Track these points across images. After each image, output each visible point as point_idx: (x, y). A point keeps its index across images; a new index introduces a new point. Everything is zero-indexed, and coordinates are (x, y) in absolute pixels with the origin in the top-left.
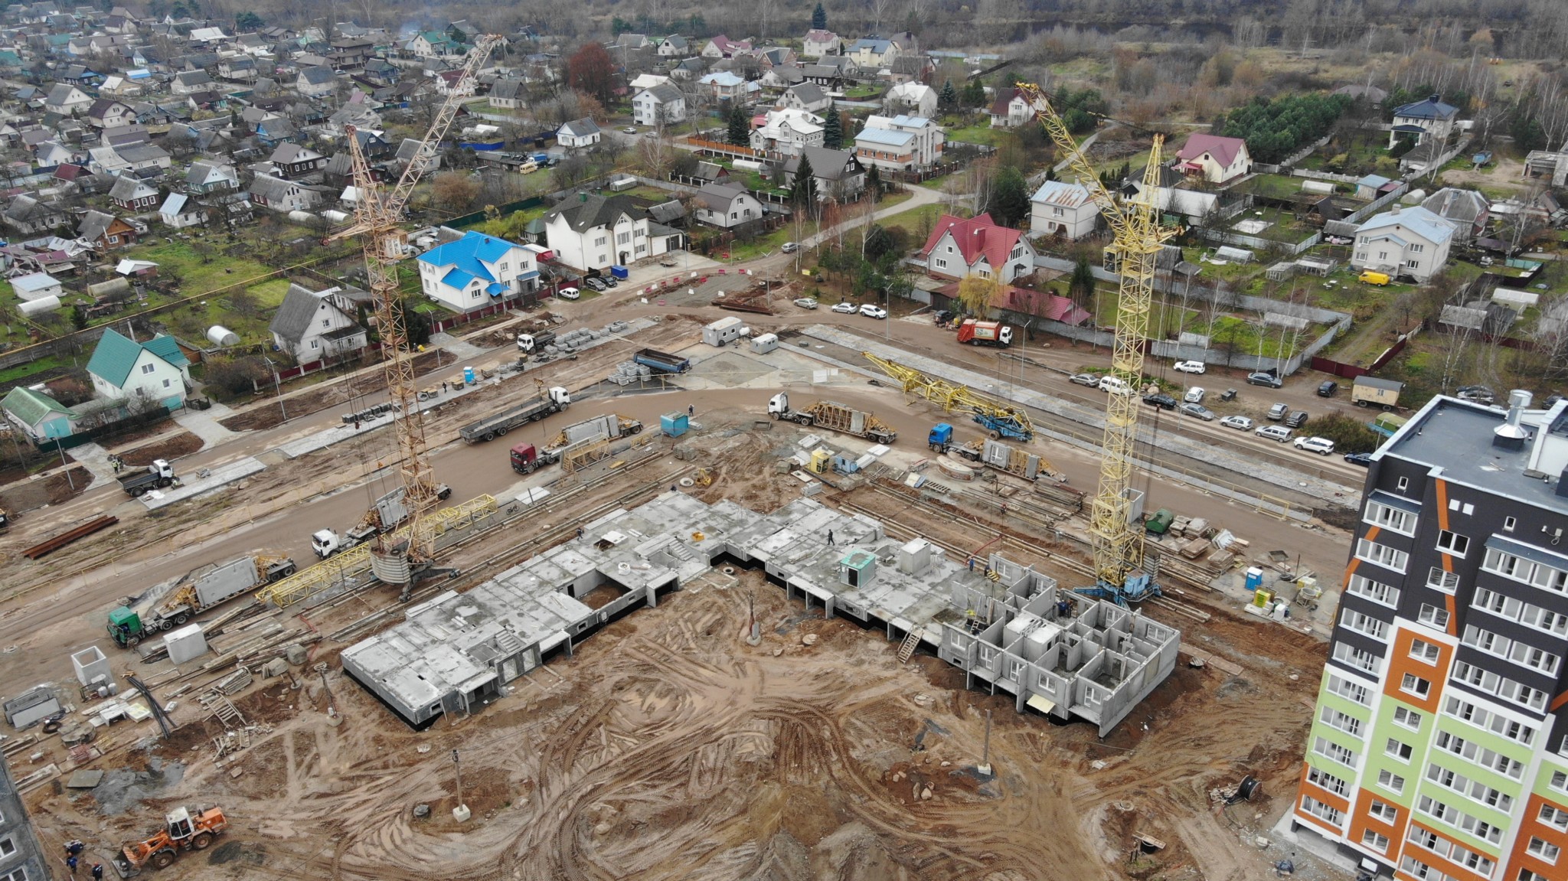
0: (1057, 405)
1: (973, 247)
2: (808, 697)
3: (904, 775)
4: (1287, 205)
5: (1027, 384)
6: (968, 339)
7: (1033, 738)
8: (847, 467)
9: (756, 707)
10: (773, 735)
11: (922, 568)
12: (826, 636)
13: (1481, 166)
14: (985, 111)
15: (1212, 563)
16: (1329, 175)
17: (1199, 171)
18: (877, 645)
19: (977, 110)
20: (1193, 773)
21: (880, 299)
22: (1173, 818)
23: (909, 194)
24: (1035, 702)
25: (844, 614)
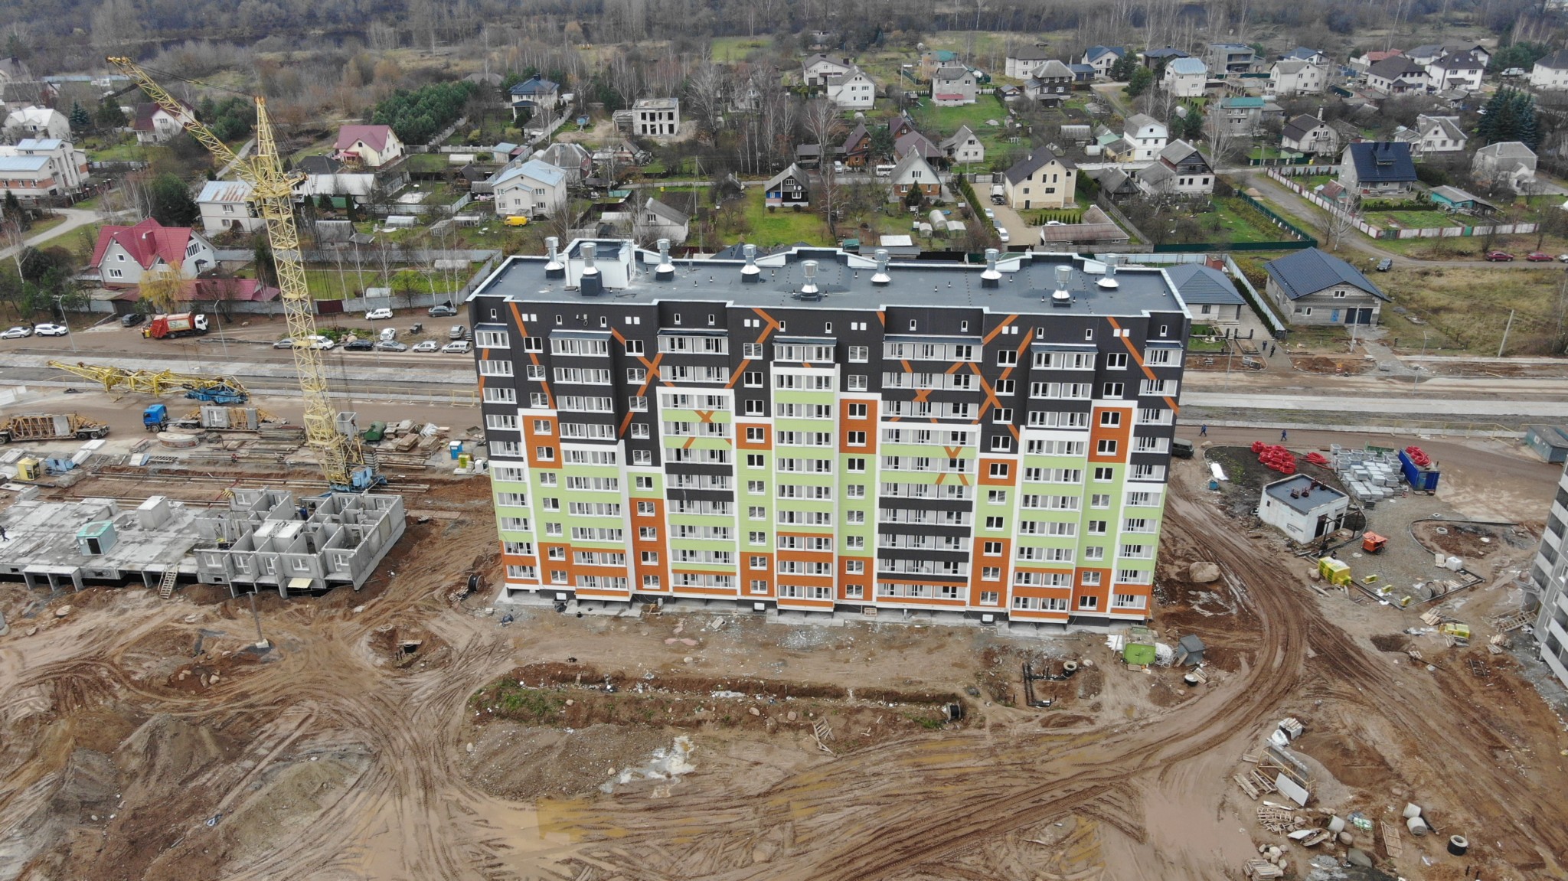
0: (267, 369)
1: (146, 251)
2: (76, 654)
3: (189, 673)
4: (439, 176)
5: (233, 359)
6: (163, 334)
7: (300, 611)
8: (62, 466)
9: (22, 680)
10: (48, 694)
11: (163, 521)
12: (83, 603)
13: (585, 127)
14: (129, 130)
15: (423, 449)
16: (470, 148)
17: (357, 158)
18: (135, 593)
19: (119, 130)
20: (434, 589)
21: (56, 317)
22: (424, 622)
23: (63, 218)
24: (295, 583)
25: (96, 582)
